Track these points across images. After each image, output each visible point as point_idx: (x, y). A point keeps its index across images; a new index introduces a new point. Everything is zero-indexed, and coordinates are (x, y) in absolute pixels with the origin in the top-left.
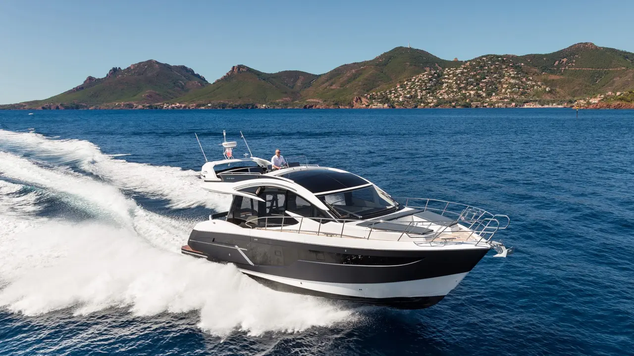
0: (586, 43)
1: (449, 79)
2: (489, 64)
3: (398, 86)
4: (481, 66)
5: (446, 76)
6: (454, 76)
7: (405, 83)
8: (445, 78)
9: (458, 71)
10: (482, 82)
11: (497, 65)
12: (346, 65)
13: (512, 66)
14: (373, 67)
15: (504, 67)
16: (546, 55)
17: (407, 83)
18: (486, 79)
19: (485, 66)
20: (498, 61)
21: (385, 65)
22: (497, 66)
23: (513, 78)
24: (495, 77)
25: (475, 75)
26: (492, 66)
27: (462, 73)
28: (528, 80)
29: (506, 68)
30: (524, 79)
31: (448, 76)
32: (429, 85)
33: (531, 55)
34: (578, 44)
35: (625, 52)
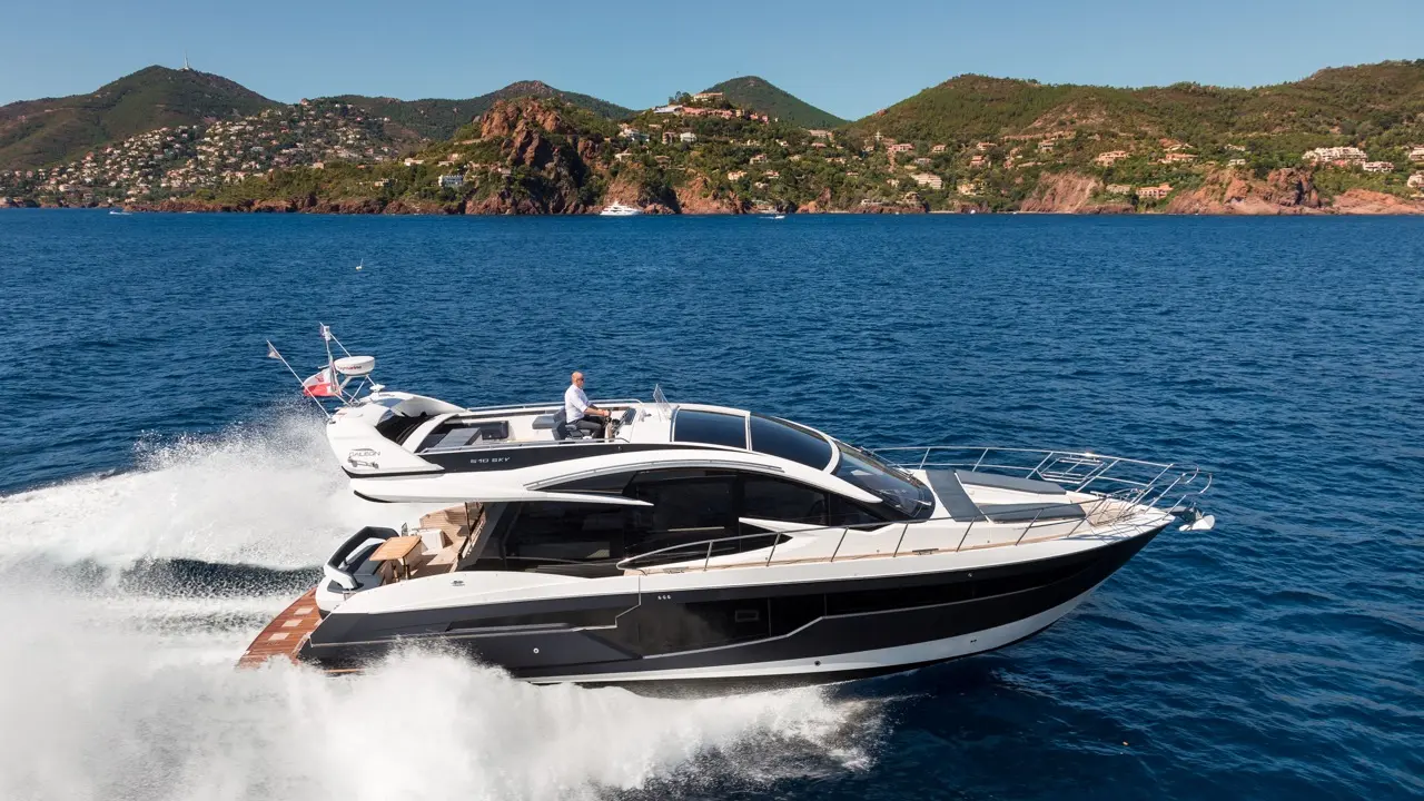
0: (533, 83)
1: (210, 145)
2: (311, 115)
3: (89, 158)
4: (292, 121)
5: (207, 139)
6: (221, 140)
7: (108, 151)
8: (204, 143)
9: (234, 129)
10: (281, 154)
11: (328, 118)
12: (21, 102)
13: (359, 122)
14: (73, 110)
15: (341, 123)
16: (458, 103)
17: (112, 152)
18: (297, 147)
19: (301, 119)
20: (333, 110)
21: (109, 106)
22: (327, 121)
23: (349, 147)
24: (316, 145)
25: (269, 139)
26: (315, 120)
27: (239, 134)
28: (379, 152)
29: (345, 125)
30: (371, 151)
31: (212, 138)
32: (160, 156)
33: (430, 100)
34: (520, 83)
35: (606, 104)
